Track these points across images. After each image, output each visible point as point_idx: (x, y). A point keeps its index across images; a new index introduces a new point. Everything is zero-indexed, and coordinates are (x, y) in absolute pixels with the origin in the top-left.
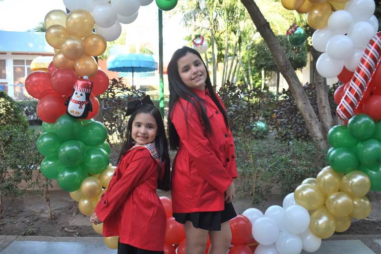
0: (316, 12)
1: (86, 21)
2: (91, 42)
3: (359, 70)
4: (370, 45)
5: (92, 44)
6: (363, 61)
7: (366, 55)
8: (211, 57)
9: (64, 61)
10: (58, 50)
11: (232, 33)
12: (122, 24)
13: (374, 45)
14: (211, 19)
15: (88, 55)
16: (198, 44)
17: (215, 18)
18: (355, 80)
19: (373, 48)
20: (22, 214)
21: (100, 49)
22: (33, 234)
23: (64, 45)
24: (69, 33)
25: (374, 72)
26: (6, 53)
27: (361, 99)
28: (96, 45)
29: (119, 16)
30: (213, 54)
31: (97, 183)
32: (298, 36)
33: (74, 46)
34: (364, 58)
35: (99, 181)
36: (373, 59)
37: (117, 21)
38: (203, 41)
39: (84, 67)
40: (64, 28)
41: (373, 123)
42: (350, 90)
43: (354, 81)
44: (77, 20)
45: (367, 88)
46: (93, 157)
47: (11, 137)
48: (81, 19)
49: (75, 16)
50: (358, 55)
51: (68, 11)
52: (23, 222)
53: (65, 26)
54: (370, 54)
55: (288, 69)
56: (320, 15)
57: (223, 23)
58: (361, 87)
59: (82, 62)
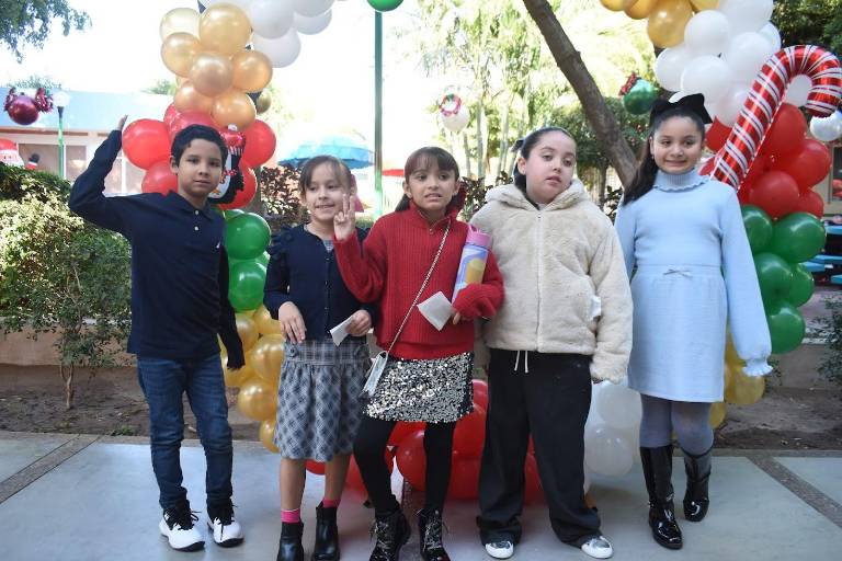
0: (663, 14)
1: (235, 24)
2: (244, 64)
3: (742, 121)
4: (762, 75)
5: (246, 68)
6: (749, 104)
7: (755, 93)
8: (476, 145)
9: (194, 101)
10: (183, 80)
11: (517, 96)
12: (300, 35)
13: (771, 74)
14: (475, 67)
15: (238, 89)
16: (450, 113)
17: (483, 65)
18: (734, 139)
19: (768, 79)
20: (108, 403)
21: (261, 80)
22: (129, 433)
23: (194, 68)
24: (205, 46)
25: (770, 125)
26: (86, 134)
27: (745, 176)
28: (252, 71)
29: (297, 17)
30: (480, 141)
31: (249, 323)
32: (640, 97)
33: (212, 71)
34: (752, 99)
35: (253, 323)
36: (767, 101)
37: (291, 29)
38: (459, 105)
39: (229, 110)
40: (196, 39)
41: (768, 222)
42: (724, 158)
43: (733, 141)
44: (219, 23)
45: (756, 154)
46: (242, 277)
47: (93, 255)
48: (227, 21)
49: (216, 16)
50: (741, 95)
51: (202, 8)
52: (111, 415)
53: (198, 36)
54: (762, 91)
55: (616, 140)
56: (670, 20)
57: (498, 76)
58: (746, 151)
59: (226, 101)
